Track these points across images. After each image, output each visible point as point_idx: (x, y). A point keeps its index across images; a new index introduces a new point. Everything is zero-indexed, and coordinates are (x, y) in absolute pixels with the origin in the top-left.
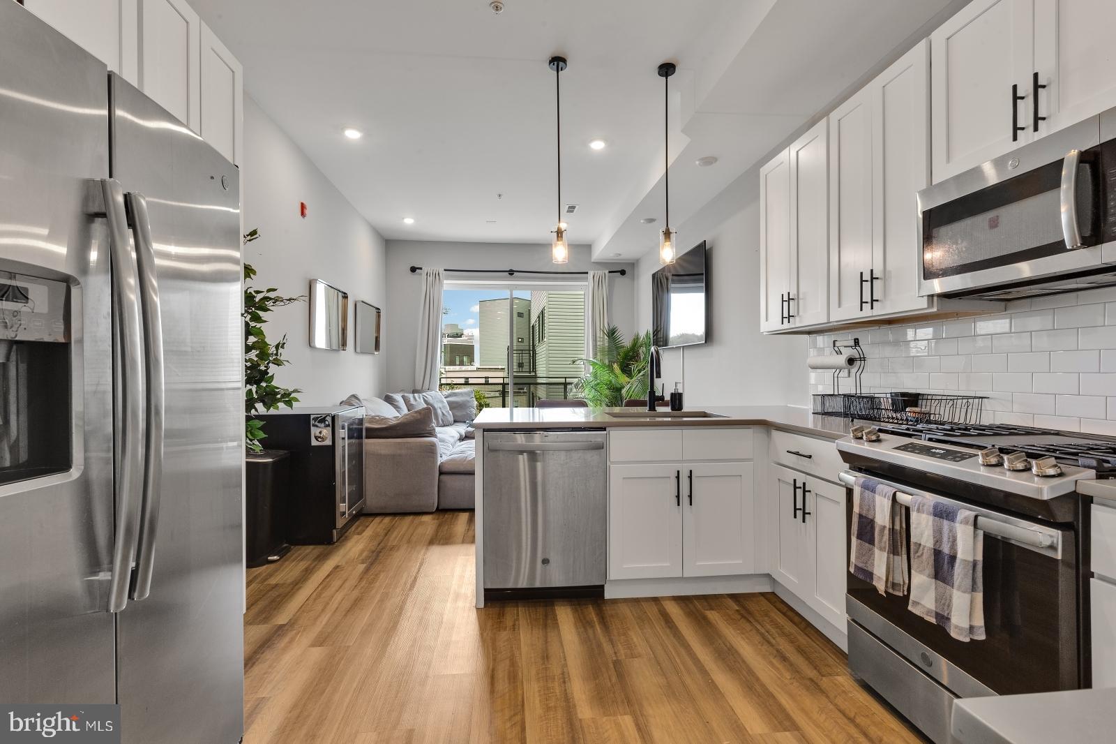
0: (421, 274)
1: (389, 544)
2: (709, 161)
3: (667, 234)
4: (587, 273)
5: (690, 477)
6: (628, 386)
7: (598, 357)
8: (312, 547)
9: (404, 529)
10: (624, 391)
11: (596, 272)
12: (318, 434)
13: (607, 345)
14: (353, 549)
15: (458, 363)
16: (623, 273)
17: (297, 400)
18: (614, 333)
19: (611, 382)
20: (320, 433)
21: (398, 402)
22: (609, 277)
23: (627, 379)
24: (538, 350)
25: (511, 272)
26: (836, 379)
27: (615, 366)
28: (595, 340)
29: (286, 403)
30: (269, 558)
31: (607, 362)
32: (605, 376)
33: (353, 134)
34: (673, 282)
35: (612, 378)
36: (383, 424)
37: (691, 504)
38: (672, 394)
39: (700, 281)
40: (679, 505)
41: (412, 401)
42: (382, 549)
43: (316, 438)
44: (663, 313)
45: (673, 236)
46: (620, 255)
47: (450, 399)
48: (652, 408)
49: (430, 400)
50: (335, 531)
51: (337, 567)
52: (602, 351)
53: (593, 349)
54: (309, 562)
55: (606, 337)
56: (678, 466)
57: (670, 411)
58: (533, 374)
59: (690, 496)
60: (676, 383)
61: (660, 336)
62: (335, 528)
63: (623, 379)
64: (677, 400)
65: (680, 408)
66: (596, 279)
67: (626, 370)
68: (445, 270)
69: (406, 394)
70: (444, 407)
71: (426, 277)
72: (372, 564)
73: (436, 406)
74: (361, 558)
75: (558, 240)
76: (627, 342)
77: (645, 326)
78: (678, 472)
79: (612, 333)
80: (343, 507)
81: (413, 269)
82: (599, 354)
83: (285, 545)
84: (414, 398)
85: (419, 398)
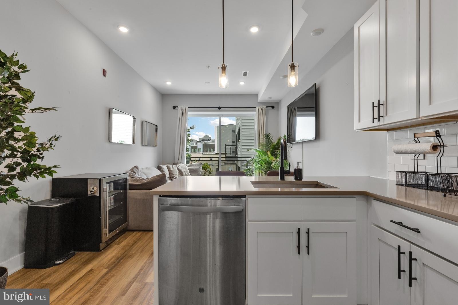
0: (177, 110)
1: (130, 253)
2: (319, 32)
3: (293, 67)
4: (255, 108)
5: (308, 233)
6: (275, 162)
7: (261, 148)
8: (88, 252)
9: (144, 241)
10: (272, 165)
11: (260, 107)
12: (91, 190)
13: (265, 142)
14: (109, 256)
15: (208, 151)
16: (273, 107)
17: (56, 172)
18: (268, 136)
19: (266, 160)
20: (93, 189)
21: (164, 169)
22: (266, 110)
23: (274, 159)
24: (238, 145)
25: (219, 108)
26: (416, 161)
27: (268, 152)
28: (259, 140)
29: (48, 174)
30: (56, 262)
31: (265, 150)
32: (264, 157)
33: (124, 30)
34: (298, 111)
35: (266, 158)
36: (140, 182)
37: (308, 254)
38: (295, 170)
39: (313, 111)
40: (299, 253)
41: (171, 169)
42: (125, 256)
43: (90, 191)
44: (293, 126)
45: (296, 68)
46: (271, 98)
47: (190, 168)
48: (282, 178)
49: (180, 168)
50: (101, 244)
51: (91, 270)
52: (263, 145)
53: (258, 144)
54: (78, 265)
55: (264, 138)
56: (298, 225)
57: (294, 180)
58: (236, 156)
59: (308, 247)
60: (298, 163)
61: (291, 138)
62: (101, 242)
63: (272, 158)
64: (298, 173)
65: (301, 178)
66: (260, 111)
67: (274, 154)
68: (188, 107)
69: (169, 165)
70: (187, 171)
71: (179, 111)
72: (111, 269)
73: (183, 171)
74: (107, 264)
75: (222, 73)
76: (274, 140)
77: (284, 132)
78: (299, 229)
79: (267, 136)
80: (105, 230)
81: (174, 107)
82: (261, 146)
83: (72, 252)
84: (173, 167)
85: (175, 167)
